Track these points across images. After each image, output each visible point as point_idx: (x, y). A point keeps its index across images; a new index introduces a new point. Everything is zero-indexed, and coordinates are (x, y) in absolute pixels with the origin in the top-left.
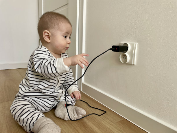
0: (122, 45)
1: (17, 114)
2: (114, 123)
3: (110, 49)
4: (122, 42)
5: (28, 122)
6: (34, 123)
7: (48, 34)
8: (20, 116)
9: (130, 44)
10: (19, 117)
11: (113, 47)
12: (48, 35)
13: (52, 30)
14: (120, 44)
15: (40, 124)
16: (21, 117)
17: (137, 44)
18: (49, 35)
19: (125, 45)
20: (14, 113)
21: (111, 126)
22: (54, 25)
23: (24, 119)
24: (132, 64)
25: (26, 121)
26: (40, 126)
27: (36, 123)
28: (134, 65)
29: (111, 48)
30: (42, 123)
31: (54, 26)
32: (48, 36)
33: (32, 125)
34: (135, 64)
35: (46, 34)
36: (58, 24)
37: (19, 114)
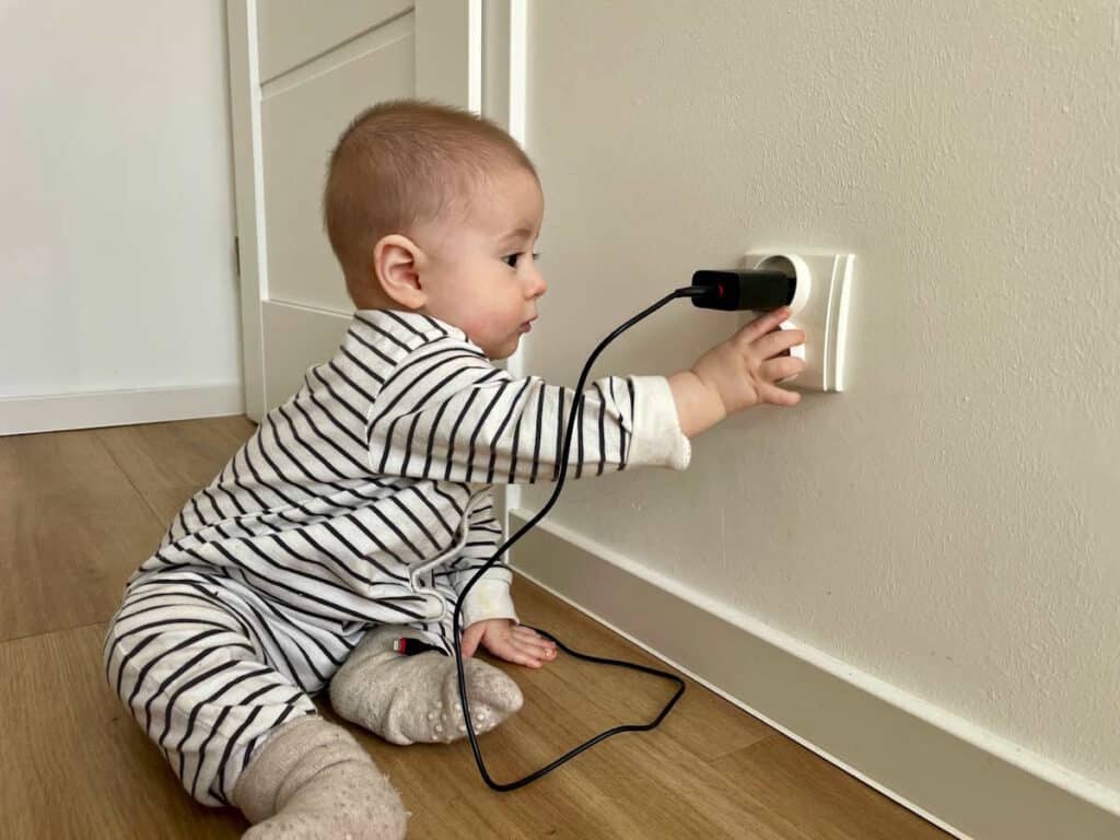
0: (756, 267)
1: (159, 674)
2: (709, 761)
3: (679, 293)
4: (758, 252)
5: (220, 729)
6: (253, 742)
7: (408, 254)
8: (176, 684)
9: (805, 258)
10: (171, 689)
11: (701, 277)
12: (405, 260)
13: (429, 231)
14: (744, 260)
15: (294, 755)
16: (184, 695)
17: (851, 257)
18: (411, 264)
19: (775, 269)
20: (136, 663)
21: (694, 781)
22: (436, 200)
23: (199, 706)
24: (822, 391)
25: (212, 723)
26: (297, 765)
27: (271, 747)
28: (832, 391)
29: (688, 283)
30: (306, 749)
31: (441, 203)
32: (411, 272)
33: (243, 752)
34: (839, 387)
35: (396, 258)
36: (463, 189)
37: (168, 673)
